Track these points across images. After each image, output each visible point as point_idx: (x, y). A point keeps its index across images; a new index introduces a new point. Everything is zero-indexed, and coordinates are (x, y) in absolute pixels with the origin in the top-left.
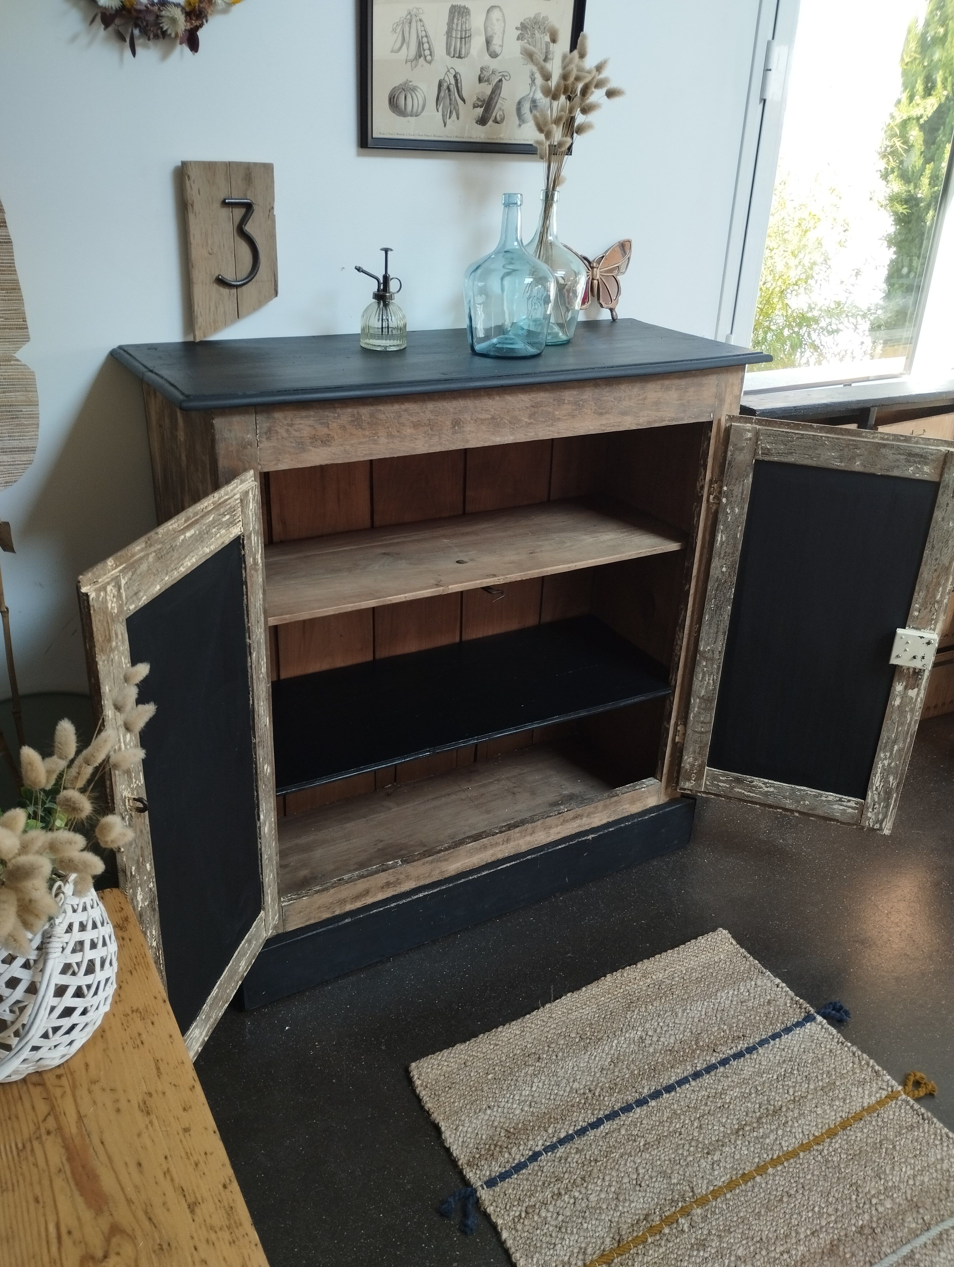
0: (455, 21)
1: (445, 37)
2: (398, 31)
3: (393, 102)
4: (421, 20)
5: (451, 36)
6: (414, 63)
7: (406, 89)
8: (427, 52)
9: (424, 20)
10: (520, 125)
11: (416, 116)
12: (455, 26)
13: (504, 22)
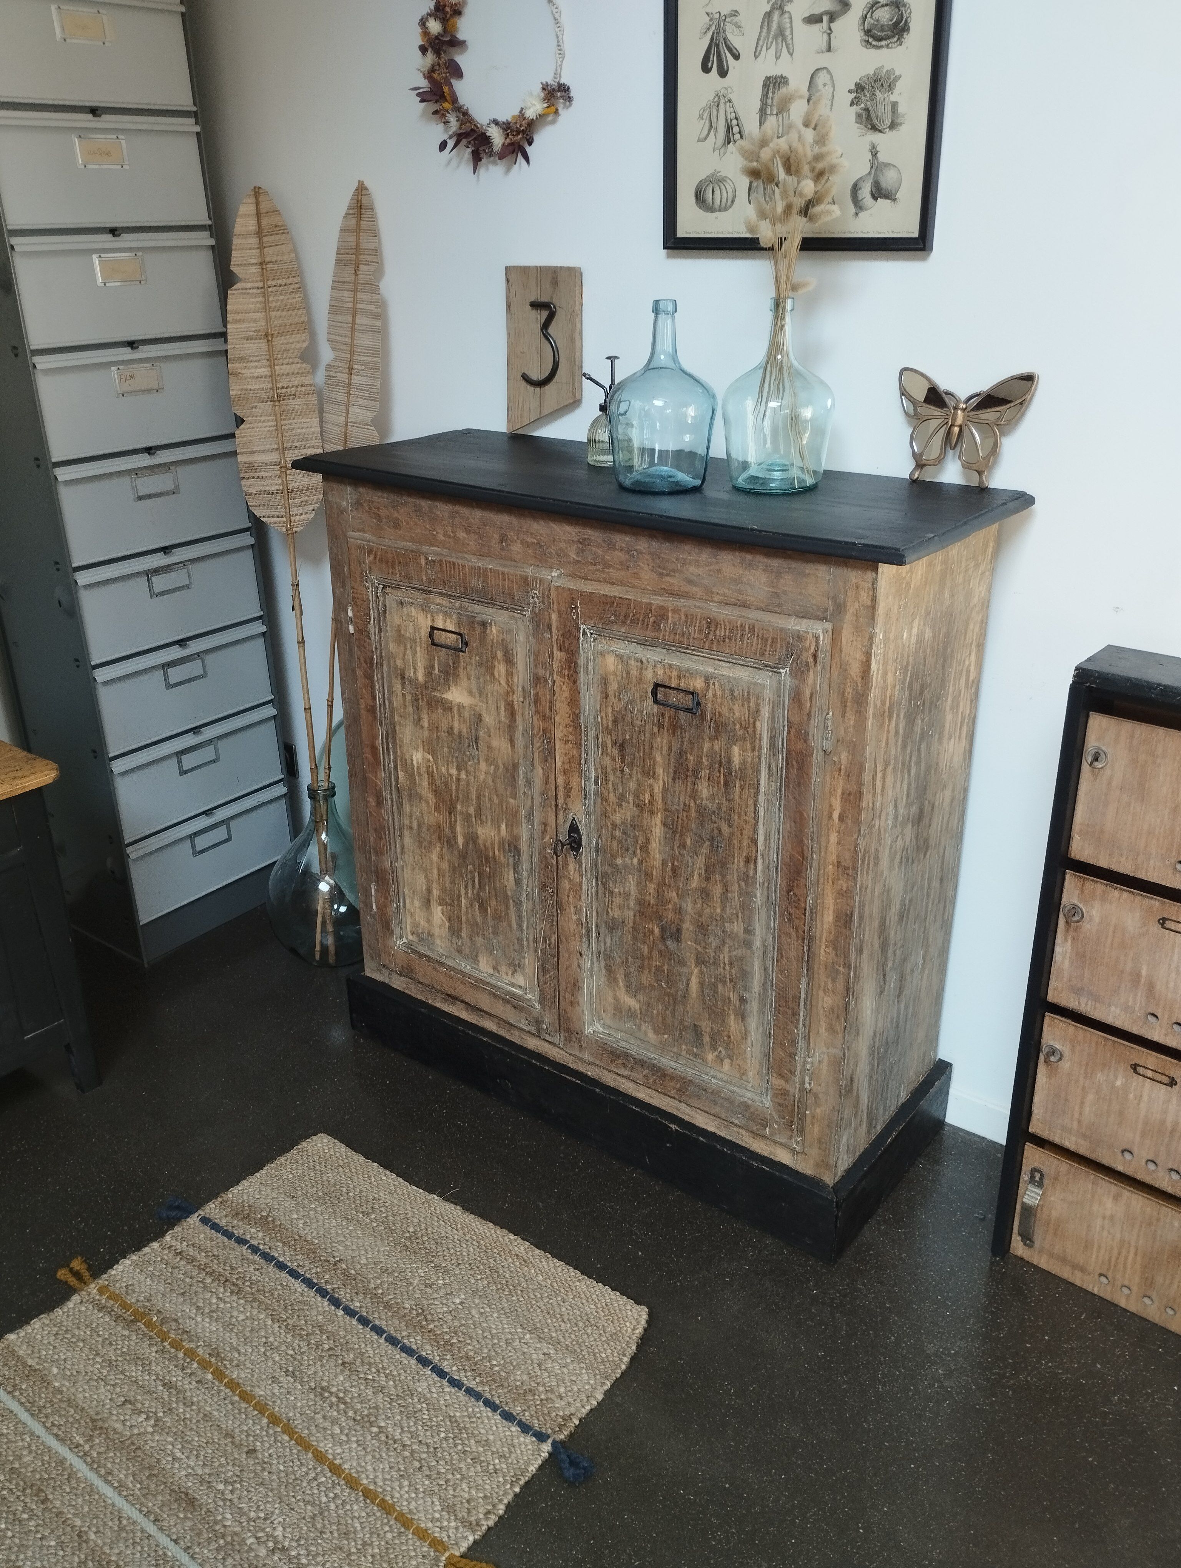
0: (770, 95)
1: (758, 115)
2: (704, 117)
3: (699, 197)
4: (729, 101)
5: (765, 114)
6: (722, 150)
7: (716, 180)
8: (737, 136)
9: (733, 100)
10: (857, 214)
11: (726, 209)
12: (769, 101)
13: (833, 86)
